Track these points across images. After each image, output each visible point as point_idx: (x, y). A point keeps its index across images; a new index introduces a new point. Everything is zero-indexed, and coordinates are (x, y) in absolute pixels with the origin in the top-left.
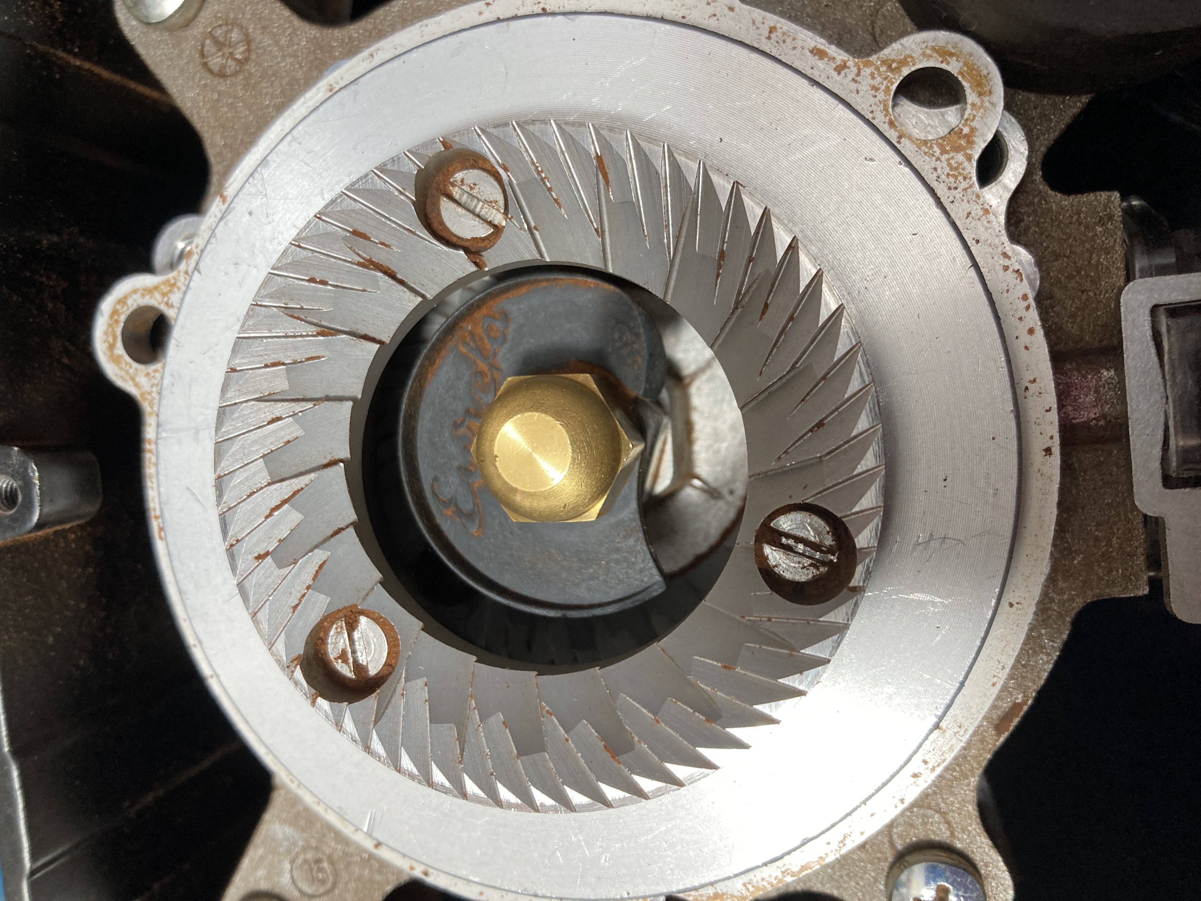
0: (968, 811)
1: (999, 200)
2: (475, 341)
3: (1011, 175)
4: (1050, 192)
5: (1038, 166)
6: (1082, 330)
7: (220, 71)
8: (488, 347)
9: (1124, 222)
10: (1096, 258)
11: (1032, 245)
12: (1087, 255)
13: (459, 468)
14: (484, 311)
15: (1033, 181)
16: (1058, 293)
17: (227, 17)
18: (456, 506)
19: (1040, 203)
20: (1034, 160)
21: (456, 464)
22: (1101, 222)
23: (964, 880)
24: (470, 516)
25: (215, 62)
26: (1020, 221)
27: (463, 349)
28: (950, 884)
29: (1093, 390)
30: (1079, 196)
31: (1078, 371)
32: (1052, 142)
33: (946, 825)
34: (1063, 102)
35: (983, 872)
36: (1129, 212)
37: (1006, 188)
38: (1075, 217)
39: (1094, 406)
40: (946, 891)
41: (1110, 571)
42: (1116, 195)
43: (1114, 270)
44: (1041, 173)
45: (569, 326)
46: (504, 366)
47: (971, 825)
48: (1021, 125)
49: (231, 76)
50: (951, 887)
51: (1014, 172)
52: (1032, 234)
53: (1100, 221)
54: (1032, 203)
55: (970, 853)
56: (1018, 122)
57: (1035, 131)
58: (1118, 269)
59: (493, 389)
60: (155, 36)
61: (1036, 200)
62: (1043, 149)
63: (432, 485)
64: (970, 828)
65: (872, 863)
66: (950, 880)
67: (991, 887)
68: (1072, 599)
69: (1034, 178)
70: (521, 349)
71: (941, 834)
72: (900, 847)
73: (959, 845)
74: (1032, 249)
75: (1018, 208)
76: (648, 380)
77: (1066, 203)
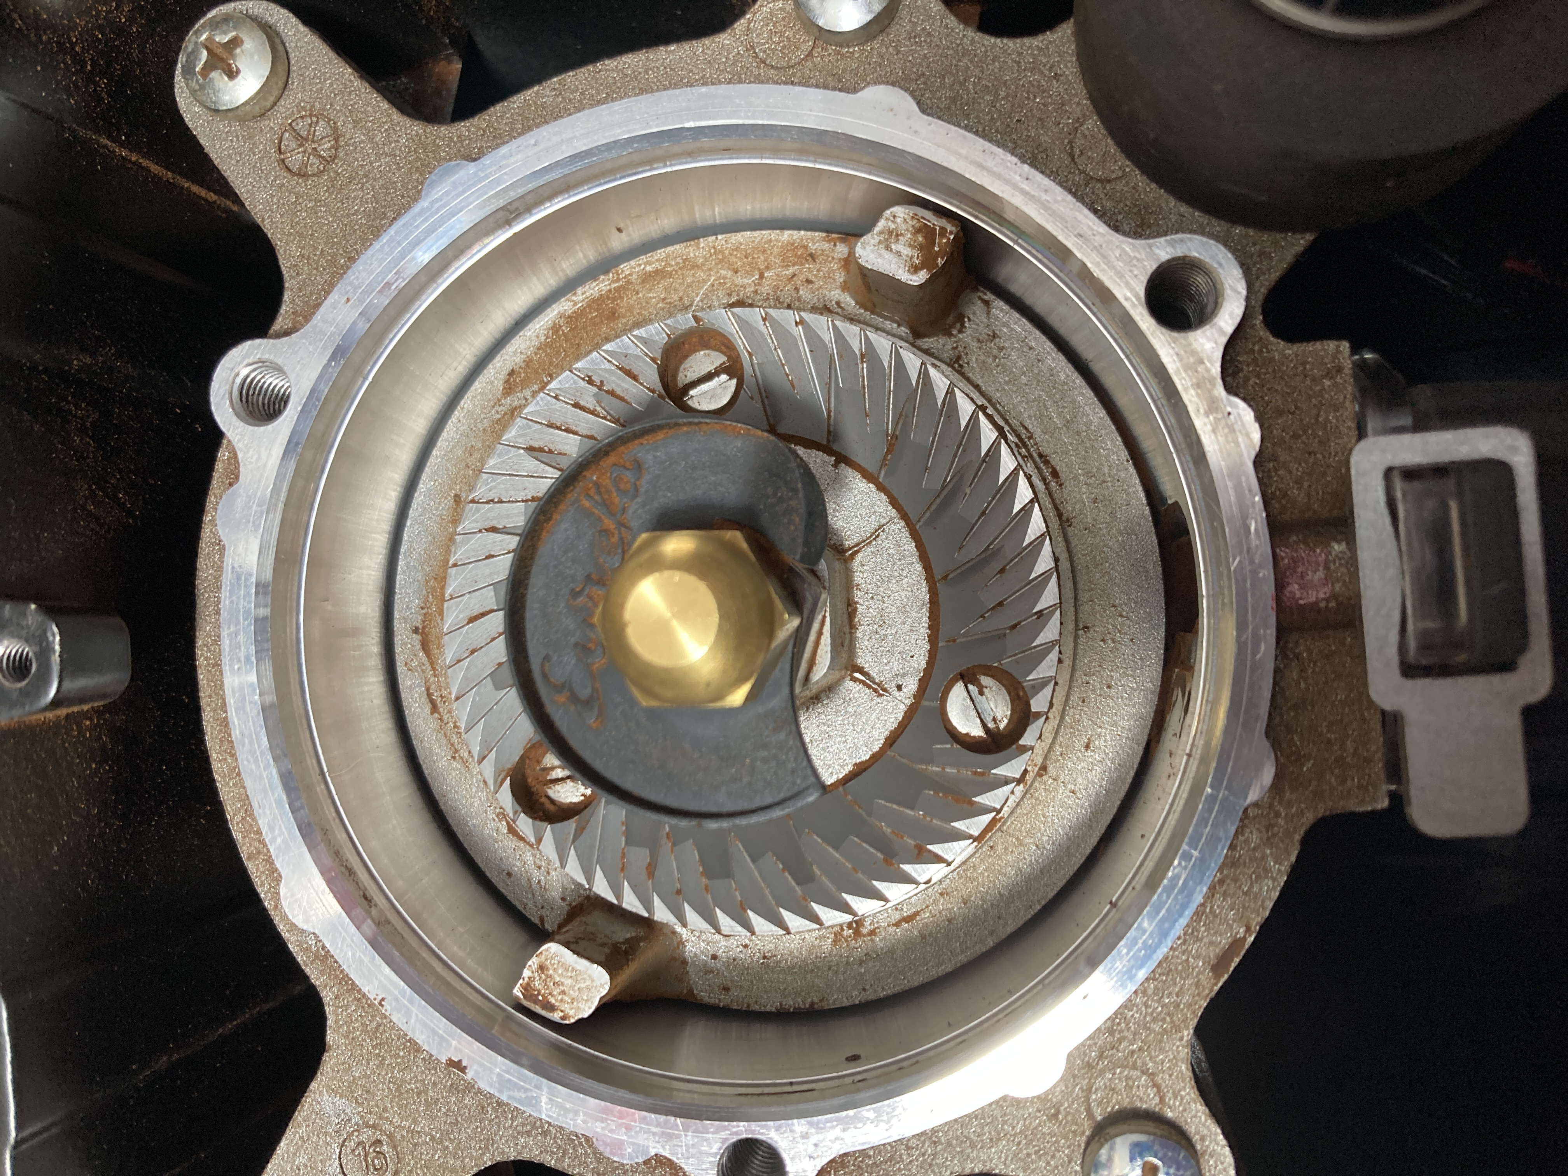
0: (1181, 1071)
1: (1214, 345)
2: (600, 494)
3: (1227, 317)
4: (1272, 339)
5: (1259, 309)
6: (1308, 495)
7: (300, 169)
8: (617, 500)
9: (1355, 376)
10: (1324, 416)
11: (1253, 399)
12: (1314, 412)
13: (576, 645)
14: (612, 459)
15: (1253, 326)
16: (1283, 456)
17: (313, 106)
18: (571, 690)
19: (1261, 351)
20: (1253, 302)
21: (573, 640)
22: (1328, 375)
23: (1176, 1155)
24: (587, 703)
25: (295, 159)
26: (1238, 370)
27: (587, 504)
28: (1160, 1160)
29: (1322, 565)
30: (1305, 344)
31: (1306, 543)
32: (1273, 284)
33: (1155, 1090)
34: (1285, 239)
35: (1198, 1147)
36: (1361, 367)
37: (1221, 331)
38: (1301, 368)
39: (1324, 585)
40: (1155, 1169)
41: (1343, 782)
42: (1345, 346)
43: (1345, 430)
44: (1261, 317)
45: (713, 478)
46: (635, 524)
47: (1184, 1088)
48: (1239, 262)
49: (313, 175)
50: (1160, 1163)
51: (1231, 315)
52: (1253, 387)
53: (1328, 373)
54: (1252, 351)
55: (1183, 1124)
56: (1236, 259)
57: (1254, 269)
58: (1349, 428)
59: (620, 551)
60: (222, 126)
61: (1257, 348)
62: (1263, 290)
63: (543, 665)
64: (1183, 1093)
65: (1066, 1138)
66: (1160, 1155)
67: (1209, 1164)
68: (1301, 813)
69: (1254, 322)
70: (656, 505)
71: (1149, 1101)
72: (1099, 1118)
73: (1170, 1115)
74: (1252, 403)
75: (1236, 356)
76: (806, 543)
77: (1290, 352)
